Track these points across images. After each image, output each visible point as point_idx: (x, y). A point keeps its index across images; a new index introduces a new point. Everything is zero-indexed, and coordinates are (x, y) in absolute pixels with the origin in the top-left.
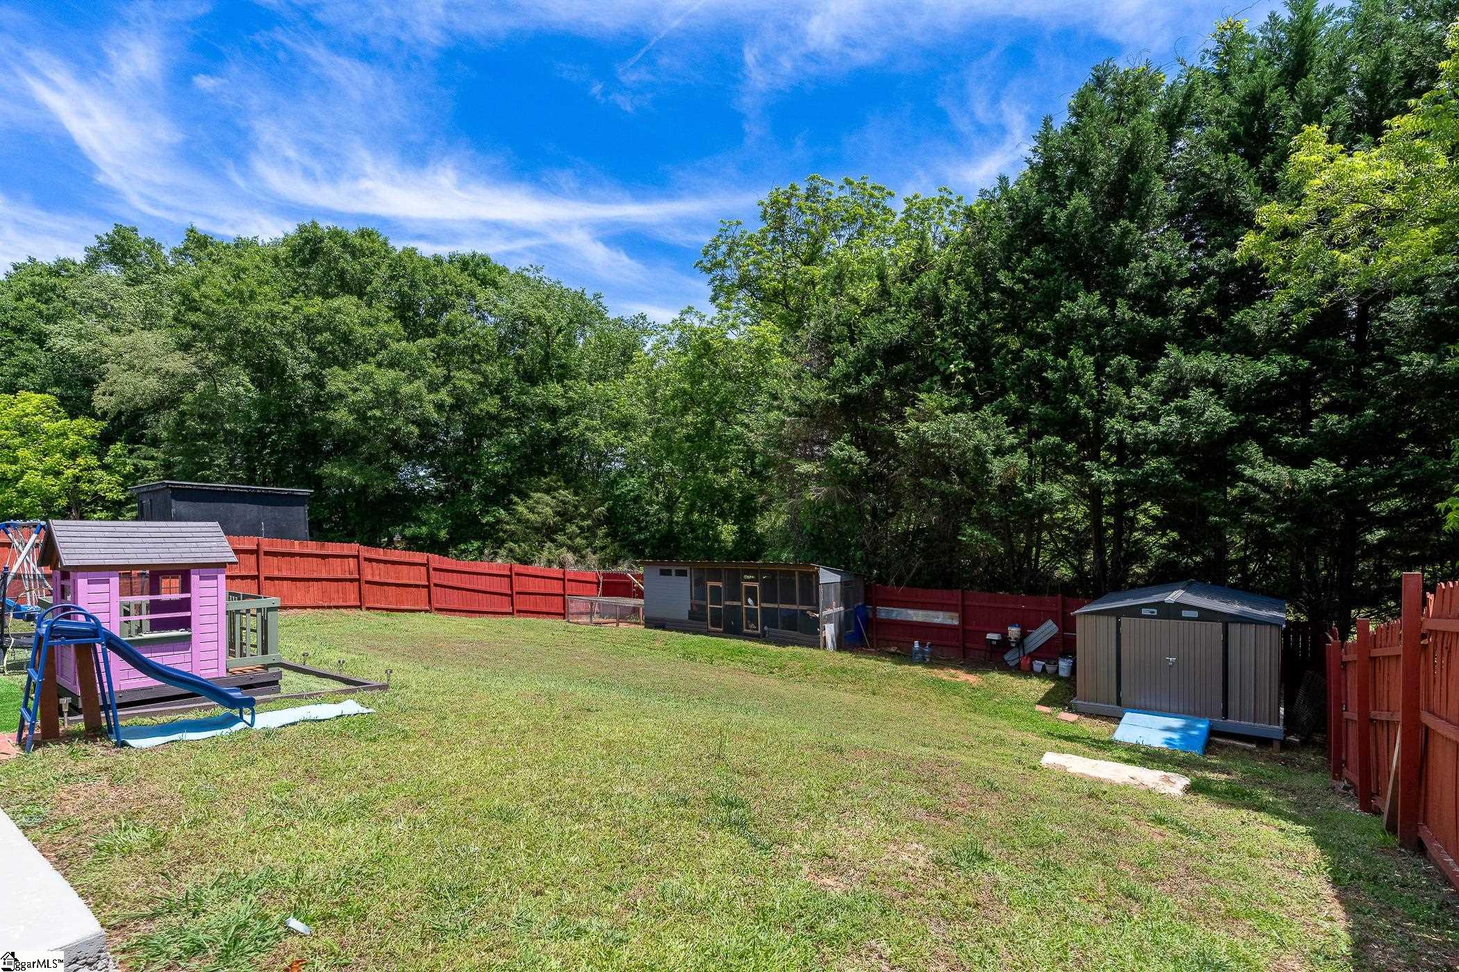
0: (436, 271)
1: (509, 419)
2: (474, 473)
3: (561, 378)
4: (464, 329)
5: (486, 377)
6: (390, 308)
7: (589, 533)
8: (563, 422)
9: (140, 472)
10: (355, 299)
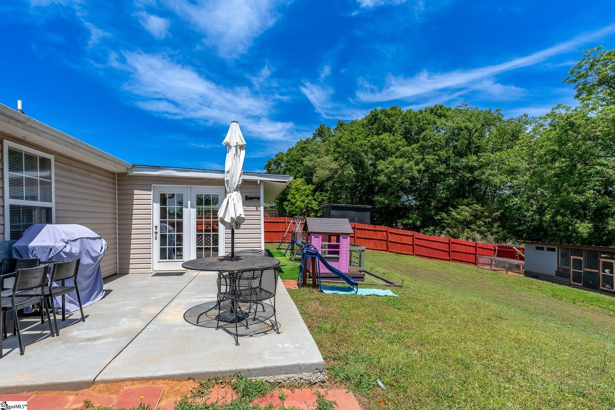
0: (420, 116)
1: (450, 174)
2: (432, 198)
3: (476, 153)
4: (430, 138)
5: (439, 157)
6: (401, 135)
7: (490, 225)
8: (476, 173)
9: (323, 200)
10: (388, 134)
